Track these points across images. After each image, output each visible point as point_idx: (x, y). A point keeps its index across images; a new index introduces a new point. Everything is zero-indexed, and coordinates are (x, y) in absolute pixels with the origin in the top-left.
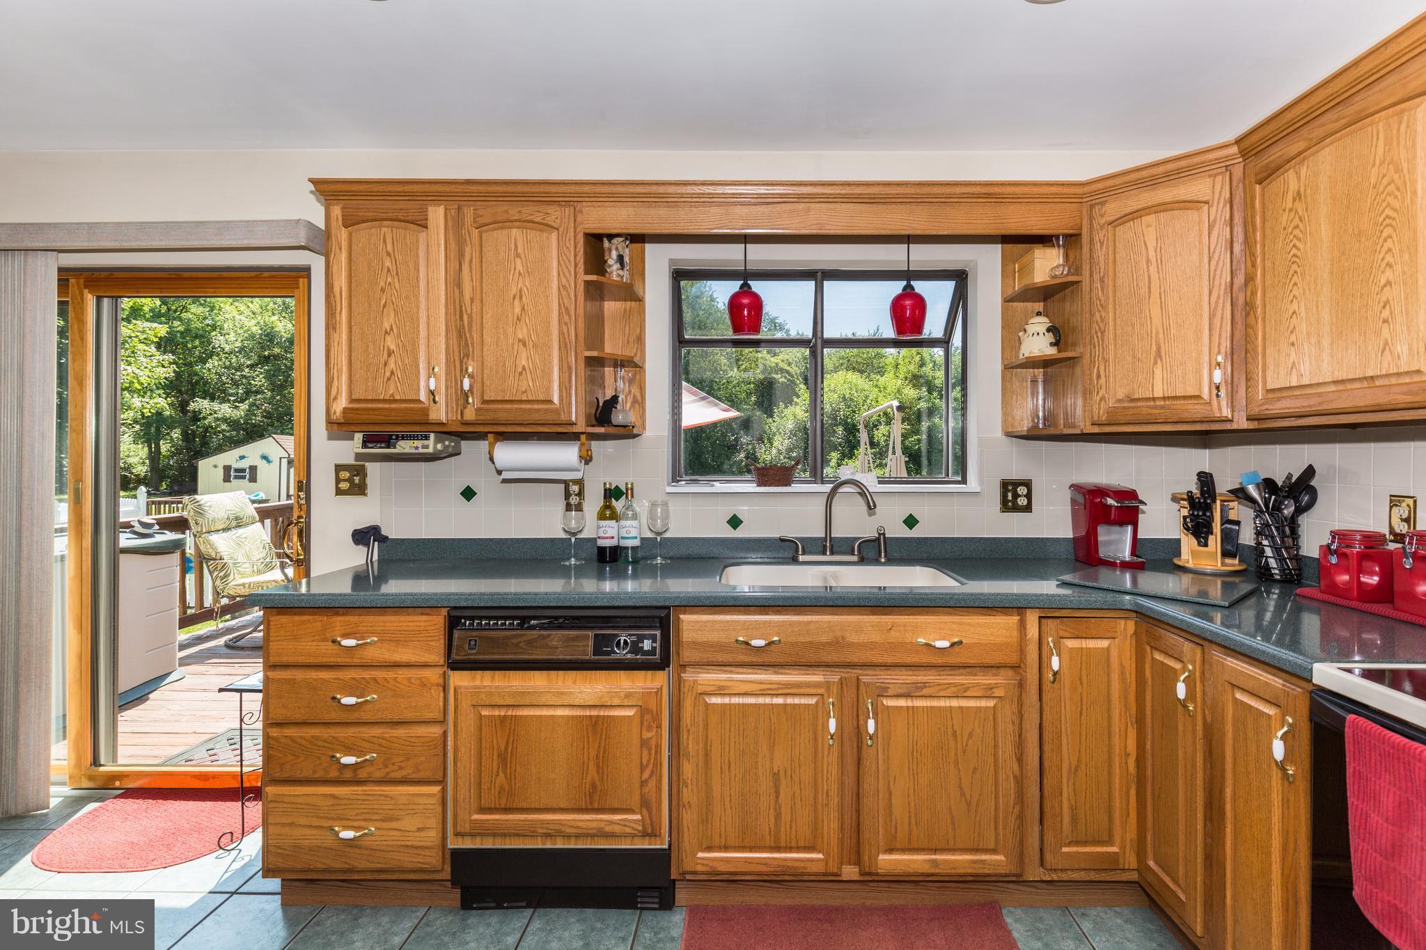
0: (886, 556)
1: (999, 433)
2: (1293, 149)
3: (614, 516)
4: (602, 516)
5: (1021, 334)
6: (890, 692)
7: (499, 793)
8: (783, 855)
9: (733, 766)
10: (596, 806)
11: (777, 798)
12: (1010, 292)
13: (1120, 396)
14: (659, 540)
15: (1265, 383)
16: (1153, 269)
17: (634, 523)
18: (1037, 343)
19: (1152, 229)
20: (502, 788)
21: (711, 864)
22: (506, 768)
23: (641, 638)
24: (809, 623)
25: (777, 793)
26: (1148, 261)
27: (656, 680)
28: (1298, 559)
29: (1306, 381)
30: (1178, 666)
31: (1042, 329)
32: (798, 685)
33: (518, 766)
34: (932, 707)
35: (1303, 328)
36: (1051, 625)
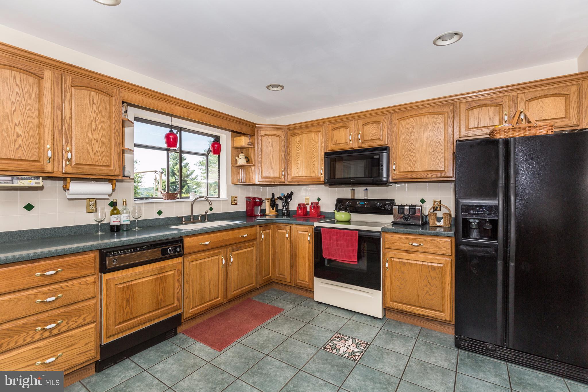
0: (207, 219)
1: (231, 184)
2: (299, 132)
3: (119, 213)
4: (112, 213)
5: (236, 157)
6: (235, 250)
7: (127, 314)
8: (211, 302)
9: (199, 282)
10: (162, 306)
11: (210, 286)
12: (233, 146)
13: (264, 176)
14: (137, 221)
15: (291, 175)
16: (271, 148)
17: (127, 215)
18: (241, 161)
19: (271, 139)
20: (128, 312)
21: (193, 312)
22: (129, 304)
23: (176, 247)
24: (218, 235)
25: (210, 285)
26: (270, 146)
27: (180, 259)
28: (289, 210)
29: (300, 176)
30: (285, 231)
31: (244, 157)
32: (215, 253)
33: (134, 302)
34: (242, 252)
35: (300, 166)
36: (262, 228)
